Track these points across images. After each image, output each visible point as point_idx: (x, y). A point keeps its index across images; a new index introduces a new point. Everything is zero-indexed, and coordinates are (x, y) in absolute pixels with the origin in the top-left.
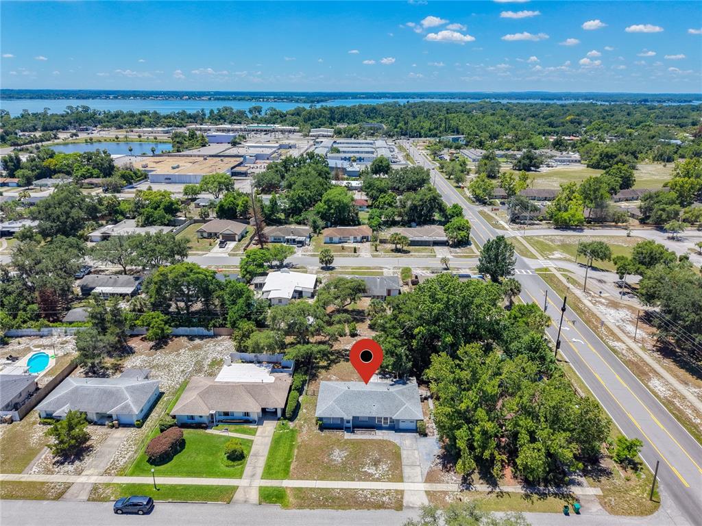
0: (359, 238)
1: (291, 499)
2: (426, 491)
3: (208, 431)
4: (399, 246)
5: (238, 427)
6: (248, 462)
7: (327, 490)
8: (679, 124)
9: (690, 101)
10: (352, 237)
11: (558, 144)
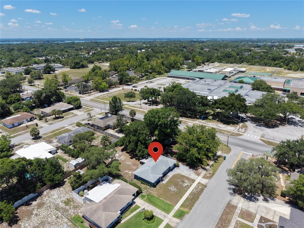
0: (29, 119)
1: (185, 210)
2: (203, 178)
3: (122, 222)
4: (57, 116)
5: (129, 211)
6: (156, 215)
7: (187, 199)
8: (76, 50)
9: (64, 41)
10: (25, 120)
11: (47, 61)
